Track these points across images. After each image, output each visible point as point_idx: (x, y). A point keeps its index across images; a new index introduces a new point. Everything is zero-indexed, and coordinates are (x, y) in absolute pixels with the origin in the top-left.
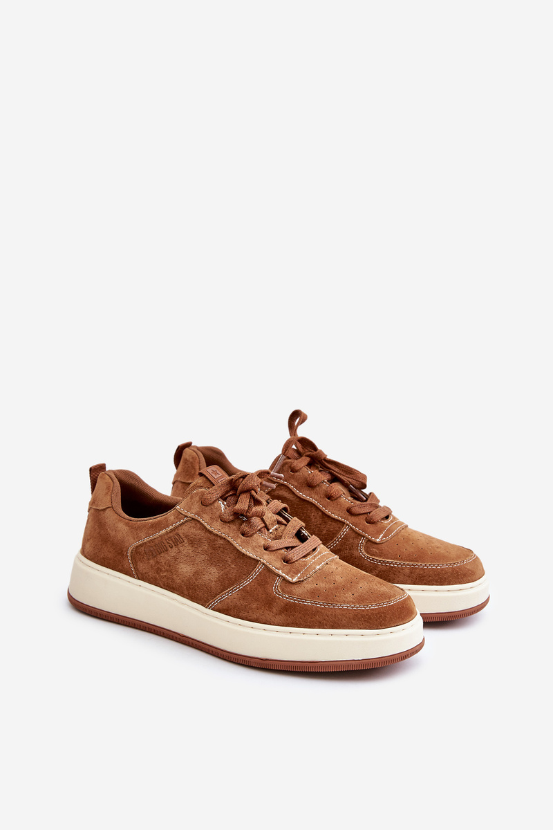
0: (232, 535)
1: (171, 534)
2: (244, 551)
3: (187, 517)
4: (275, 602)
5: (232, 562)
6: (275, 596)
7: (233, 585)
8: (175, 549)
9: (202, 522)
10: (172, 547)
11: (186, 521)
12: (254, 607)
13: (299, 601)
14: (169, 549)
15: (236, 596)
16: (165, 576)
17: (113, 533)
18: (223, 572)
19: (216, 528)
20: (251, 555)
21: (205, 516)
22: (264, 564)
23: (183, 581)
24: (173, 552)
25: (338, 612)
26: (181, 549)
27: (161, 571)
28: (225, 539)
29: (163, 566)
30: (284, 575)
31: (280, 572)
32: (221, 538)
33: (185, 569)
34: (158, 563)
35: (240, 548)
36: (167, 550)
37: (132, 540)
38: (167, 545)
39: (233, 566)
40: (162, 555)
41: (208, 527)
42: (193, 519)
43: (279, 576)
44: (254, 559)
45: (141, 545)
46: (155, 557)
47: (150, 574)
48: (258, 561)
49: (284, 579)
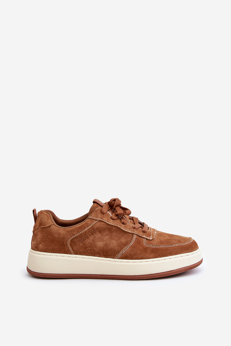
0: (119, 224)
1: (90, 230)
2: (126, 230)
3: (96, 220)
4: (147, 249)
5: (121, 237)
6: (146, 247)
7: (125, 246)
8: (92, 236)
9: (105, 221)
10: (91, 236)
11: (97, 222)
12: (139, 253)
13: (157, 247)
14: (89, 236)
15: (129, 250)
16: (90, 250)
17: (57, 236)
18: (118, 241)
19: (111, 222)
20: (129, 232)
21: (105, 218)
22: (136, 234)
23: (100, 250)
24: (91, 238)
25: (175, 248)
26: (95, 235)
27: (87, 248)
28: (116, 227)
29: (88, 245)
30: (146, 237)
31: (144, 236)
32: (115, 226)
33: (100, 244)
34: (84, 244)
35: (124, 229)
36: (88, 238)
37: (69, 237)
38: (88, 235)
39: (122, 238)
40: (86, 240)
41: (108, 223)
42: (100, 221)
43: (144, 238)
44: (131, 233)
45: (74, 238)
46: (82, 242)
47: (81, 250)
48: (133, 234)
49: (147, 239)
